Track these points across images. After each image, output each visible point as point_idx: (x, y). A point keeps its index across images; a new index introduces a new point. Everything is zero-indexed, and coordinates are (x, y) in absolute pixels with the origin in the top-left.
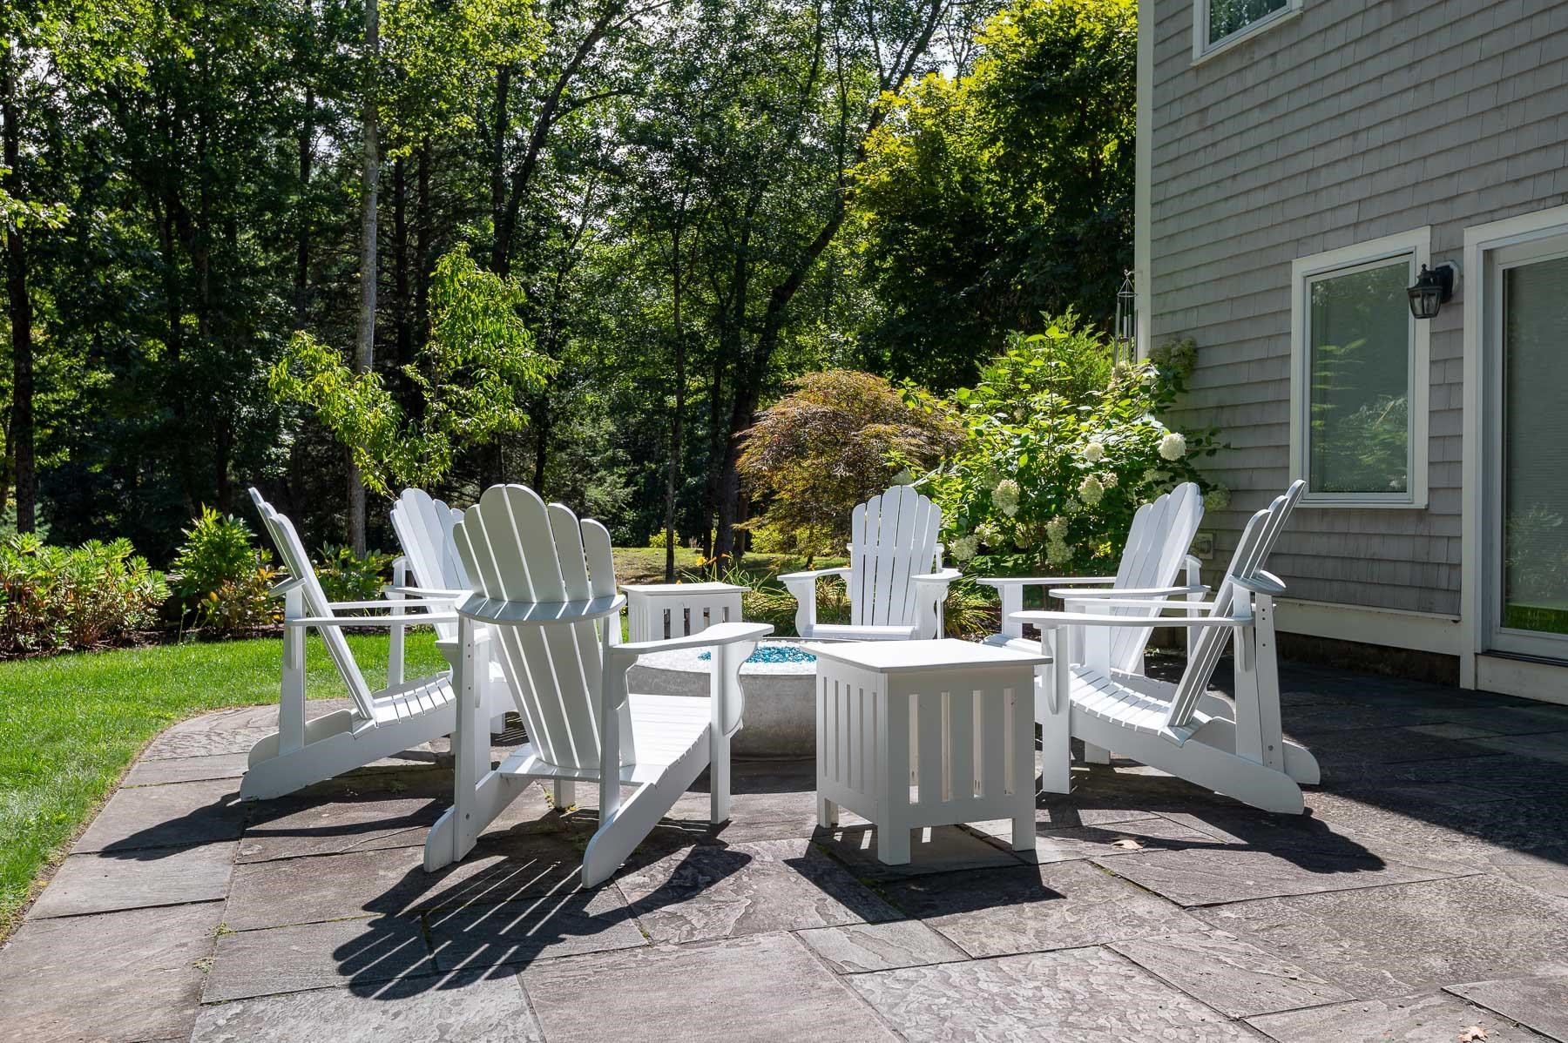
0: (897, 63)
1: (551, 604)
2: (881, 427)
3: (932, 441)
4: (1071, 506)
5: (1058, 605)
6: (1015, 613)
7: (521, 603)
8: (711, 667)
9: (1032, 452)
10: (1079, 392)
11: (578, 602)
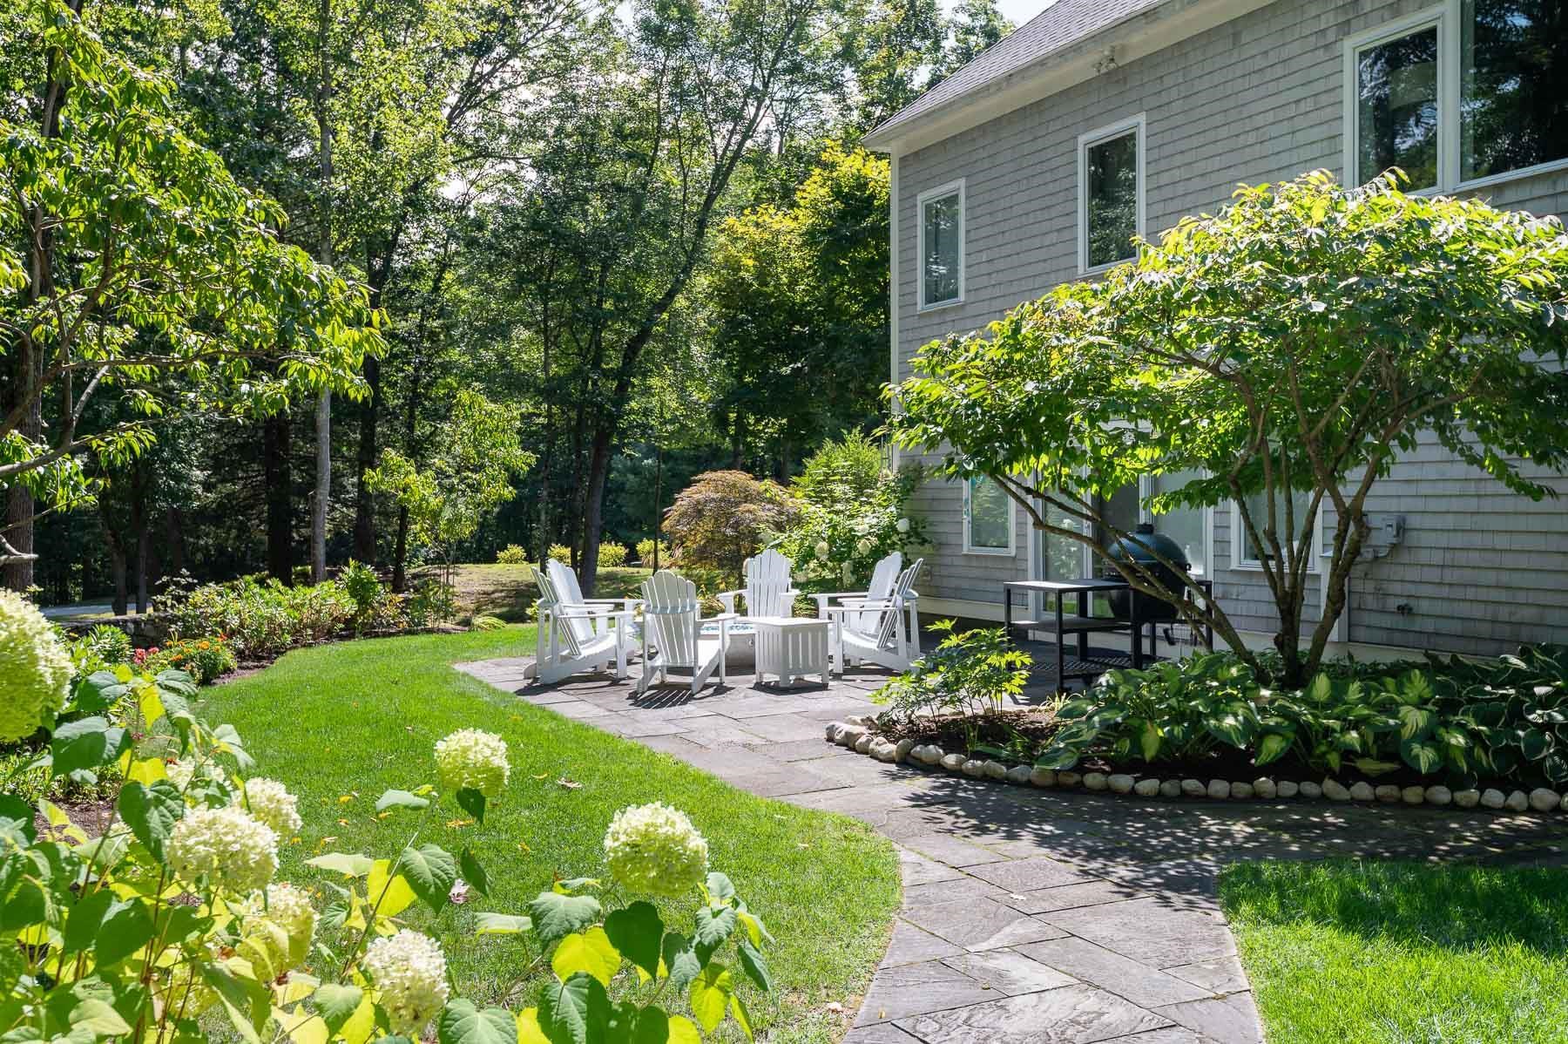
0: (729, 144)
1: (674, 608)
2: (752, 507)
3: (780, 513)
4: (855, 555)
5: (840, 605)
6: (824, 608)
7: (664, 608)
8: (719, 632)
9: (834, 527)
10: (862, 484)
11: (684, 607)
